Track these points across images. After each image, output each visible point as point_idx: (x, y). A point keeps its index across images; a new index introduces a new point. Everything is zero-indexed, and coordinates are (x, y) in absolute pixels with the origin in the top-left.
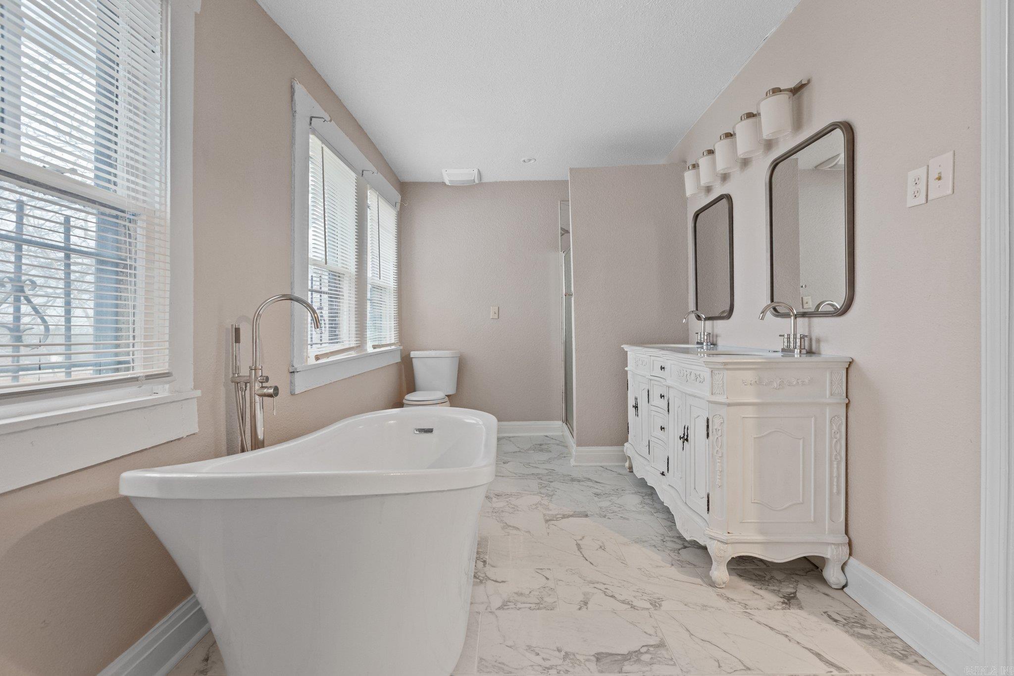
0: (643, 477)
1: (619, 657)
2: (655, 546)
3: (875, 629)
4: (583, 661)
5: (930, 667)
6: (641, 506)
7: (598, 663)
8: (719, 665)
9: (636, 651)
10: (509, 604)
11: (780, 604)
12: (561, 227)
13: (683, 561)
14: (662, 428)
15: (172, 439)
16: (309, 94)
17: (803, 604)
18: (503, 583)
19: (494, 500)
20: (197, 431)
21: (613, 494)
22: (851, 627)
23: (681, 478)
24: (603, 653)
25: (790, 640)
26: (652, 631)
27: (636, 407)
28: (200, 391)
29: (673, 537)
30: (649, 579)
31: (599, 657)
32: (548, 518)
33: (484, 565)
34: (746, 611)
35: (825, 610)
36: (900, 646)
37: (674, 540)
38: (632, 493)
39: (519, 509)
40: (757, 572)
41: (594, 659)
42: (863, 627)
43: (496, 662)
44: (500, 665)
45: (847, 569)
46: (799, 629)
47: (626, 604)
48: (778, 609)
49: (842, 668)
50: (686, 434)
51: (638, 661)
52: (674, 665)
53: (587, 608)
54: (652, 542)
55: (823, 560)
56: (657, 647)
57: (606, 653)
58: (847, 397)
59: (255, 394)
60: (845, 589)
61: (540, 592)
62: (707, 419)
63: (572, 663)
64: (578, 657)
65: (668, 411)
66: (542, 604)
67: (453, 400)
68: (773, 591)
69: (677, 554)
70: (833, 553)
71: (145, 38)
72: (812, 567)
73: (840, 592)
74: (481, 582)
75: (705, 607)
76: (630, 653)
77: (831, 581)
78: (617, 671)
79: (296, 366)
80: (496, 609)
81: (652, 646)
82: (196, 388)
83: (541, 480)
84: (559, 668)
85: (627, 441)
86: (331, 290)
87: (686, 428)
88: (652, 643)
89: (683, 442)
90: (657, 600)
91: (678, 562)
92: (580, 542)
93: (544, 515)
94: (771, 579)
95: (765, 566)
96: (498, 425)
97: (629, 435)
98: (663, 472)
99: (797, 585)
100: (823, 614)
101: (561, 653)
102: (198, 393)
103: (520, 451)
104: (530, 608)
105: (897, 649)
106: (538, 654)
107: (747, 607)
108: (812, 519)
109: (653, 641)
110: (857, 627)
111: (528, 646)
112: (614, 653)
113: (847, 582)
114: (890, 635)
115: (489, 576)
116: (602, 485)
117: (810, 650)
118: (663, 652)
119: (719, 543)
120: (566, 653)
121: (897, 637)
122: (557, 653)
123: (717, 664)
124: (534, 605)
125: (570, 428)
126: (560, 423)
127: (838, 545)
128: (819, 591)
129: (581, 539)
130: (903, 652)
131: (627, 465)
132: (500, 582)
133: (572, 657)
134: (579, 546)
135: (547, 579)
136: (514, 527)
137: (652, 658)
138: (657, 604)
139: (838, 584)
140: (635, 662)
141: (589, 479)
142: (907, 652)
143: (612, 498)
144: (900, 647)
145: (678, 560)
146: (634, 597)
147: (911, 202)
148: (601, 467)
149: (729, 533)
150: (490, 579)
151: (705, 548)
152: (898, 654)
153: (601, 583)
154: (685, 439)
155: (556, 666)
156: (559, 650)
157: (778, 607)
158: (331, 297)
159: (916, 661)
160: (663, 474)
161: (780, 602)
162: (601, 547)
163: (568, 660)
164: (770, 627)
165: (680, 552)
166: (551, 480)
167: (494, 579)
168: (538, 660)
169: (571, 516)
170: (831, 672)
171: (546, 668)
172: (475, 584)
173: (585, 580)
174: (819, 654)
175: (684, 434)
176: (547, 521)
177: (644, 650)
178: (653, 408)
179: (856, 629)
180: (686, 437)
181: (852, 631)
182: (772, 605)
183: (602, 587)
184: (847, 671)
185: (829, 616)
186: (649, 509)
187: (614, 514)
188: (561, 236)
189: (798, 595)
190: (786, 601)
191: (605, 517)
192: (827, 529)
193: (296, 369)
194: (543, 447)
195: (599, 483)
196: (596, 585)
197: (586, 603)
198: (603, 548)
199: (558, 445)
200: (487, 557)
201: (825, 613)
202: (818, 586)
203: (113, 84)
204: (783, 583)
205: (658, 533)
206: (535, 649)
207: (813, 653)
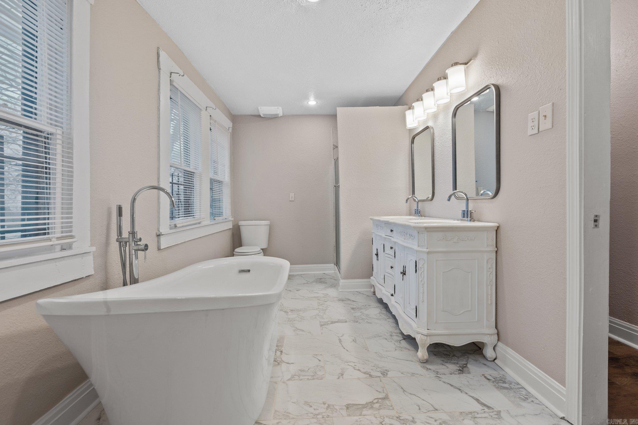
0: (381, 297)
1: (360, 406)
2: (386, 339)
3: (511, 384)
4: (338, 409)
5: (540, 404)
6: (379, 315)
7: (347, 410)
8: (419, 408)
9: (371, 402)
10: (295, 376)
11: (458, 371)
12: (333, 144)
13: (402, 348)
14: (392, 267)
15: (75, 279)
16: (169, 58)
17: (471, 370)
18: (292, 364)
19: (290, 313)
20: (93, 273)
21: (363, 308)
22: (498, 383)
23: (402, 297)
24: (351, 404)
25: (461, 392)
26: (380, 390)
27: (377, 255)
28: (95, 247)
29: (397, 333)
30: (381, 359)
31: (348, 407)
32: (322, 324)
33: (281, 354)
34: (438, 375)
35: (484, 373)
36: (524, 392)
37: (398, 335)
38: (375, 307)
39: (305, 319)
40: (445, 353)
41: (346, 408)
42: (504, 382)
43: (285, 412)
44: (287, 414)
45: (497, 348)
46: (467, 385)
47: (366, 374)
48: (456, 374)
49: (491, 407)
50: (404, 271)
51: (372, 407)
52: (393, 409)
53: (343, 378)
54: (385, 336)
55: (483, 344)
56: (383, 399)
57: (353, 404)
58: (496, 247)
59: (132, 249)
60: (496, 361)
61: (315, 369)
62: (416, 261)
63: (332, 411)
64: (336, 407)
65: (395, 257)
66: (315, 376)
67: (265, 252)
68: (454, 363)
69: (399, 343)
70: (489, 340)
71: (56, 20)
72: (478, 348)
73: (492, 362)
74: (279, 364)
75: (413, 374)
76: (367, 404)
77: (488, 356)
78: (358, 414)
79: (161, 231)
80: (287, 380)
81: (381, 398)
82: (92, 245)
83: (320, 300)
84: (323, 414)
85: (372, 275)
86: (186, 183)
87: (404, 267)
88: (380, 397)
89: (403, 276)
90: (385, 371)
91: (399, 348)
92: (340, 338)
93: (320, 322)
94: (453, 356)
95: (450, 349)
96: (290, 267)
97: (373, 272)
98: (392, 294)
99: (468, 359)
100: (482, 376)
101: (326, 405)
102: (94, 249)
103: (307, 283)
104: (308, 379)
105: (522, 395)
106: (311, 406)
107: (438, 373)
108: (477, 320)
109: (381, 396)
110: (501, 383)
111: (305, 402)
112: (358, 404)
113: (496, 357)
114: (519, 386)
115: (284, 360)
116: (357, 303)
117: (473, 397)
118: (387, 402)
119: (422, 336)
120: (328, 405)
121: (523, 388)
122: (323, 405)
123: (418, 408)
124: (311, 377)
125: (339, 268)
126: (333, 265)
127: (491, 335)
128: (480, 362)
129: (341, 336)
130: (526, 396)
131: (372, 290)
132: (290, 364)
133: (332, 407)
134: (340, 341)
135: (320, 361)
136: (301, 330)
137: (380, 406)
138: (385, 374)
139: (492, 358)
140: (370, 408)
141: (349, 299)
142: (528, 396)
143: (362, 310)
144: (525, 394)
145: (399, 347)
146: (372, 370)
147: (530, 132)
148: (357, 292)
149: (428, 329)
150: (284, 362)
151: (414, 339)
152: (523, 398)
153: (352, 362)
154: (404, 273)
155: (322, 413)
156: (324, 404)
157: (457, 373)
158: (186, 188)
159: (532, 401)
160: (392, 295)
161: (457, 370)
162: (354, 340)
163: (329, 409)
164: (451, 385)
165: (401, 342)
166: (325, 301)
167: (287, 362)
168: (311, 410)
169: (337, 322)
170: (484, 409)
171: (316, 414)
172: (274, 366)
173: (342, 361)
174: (478, 399)
175: (403, 271)
176: (321, 326)
177: (375, 401)
178: (387, 255)
179: (500, 384)
180: (404, 272)
181: (497, 385)
182: (453, 371)
183: (353, 364)
184: (493, 409)
185: (485, 377)
186: (384, 317)
187: (362, 320)
188: (333, 150)
189: (468, 366)
190: (461, 369)
191: (357, 322)
192: (485, 325)
193: (161, 233)
194: (322, 280)
195: (355, 301)
196: (349, 364)
197: (342, 375)
198: (355, 341)
199: (331, 279)
200: (283, 349)
201: (483, 375)
202: (480, 360)
203: (33, 50)
204: (460, 358)
205: (388, 331)
206: (309, 403)
207: (474, 399)
